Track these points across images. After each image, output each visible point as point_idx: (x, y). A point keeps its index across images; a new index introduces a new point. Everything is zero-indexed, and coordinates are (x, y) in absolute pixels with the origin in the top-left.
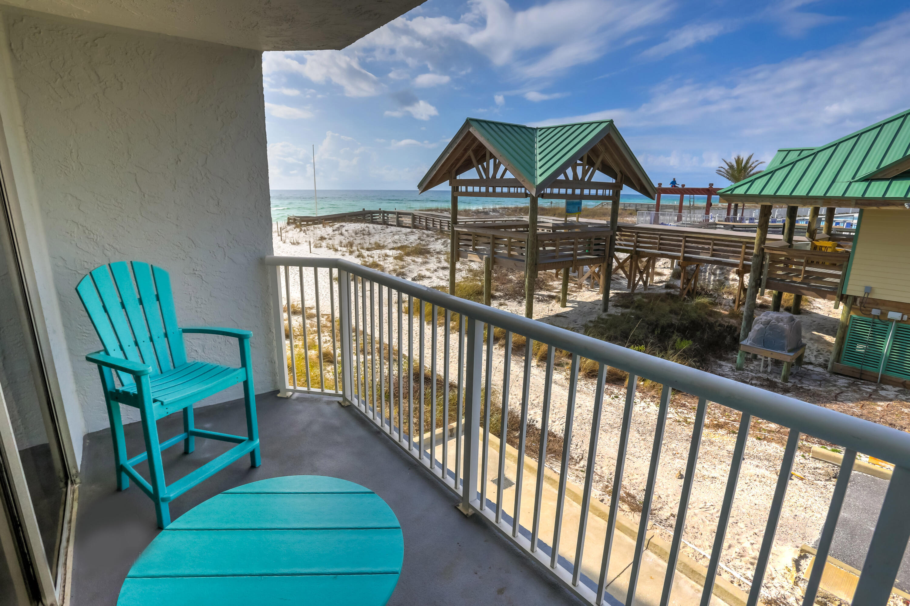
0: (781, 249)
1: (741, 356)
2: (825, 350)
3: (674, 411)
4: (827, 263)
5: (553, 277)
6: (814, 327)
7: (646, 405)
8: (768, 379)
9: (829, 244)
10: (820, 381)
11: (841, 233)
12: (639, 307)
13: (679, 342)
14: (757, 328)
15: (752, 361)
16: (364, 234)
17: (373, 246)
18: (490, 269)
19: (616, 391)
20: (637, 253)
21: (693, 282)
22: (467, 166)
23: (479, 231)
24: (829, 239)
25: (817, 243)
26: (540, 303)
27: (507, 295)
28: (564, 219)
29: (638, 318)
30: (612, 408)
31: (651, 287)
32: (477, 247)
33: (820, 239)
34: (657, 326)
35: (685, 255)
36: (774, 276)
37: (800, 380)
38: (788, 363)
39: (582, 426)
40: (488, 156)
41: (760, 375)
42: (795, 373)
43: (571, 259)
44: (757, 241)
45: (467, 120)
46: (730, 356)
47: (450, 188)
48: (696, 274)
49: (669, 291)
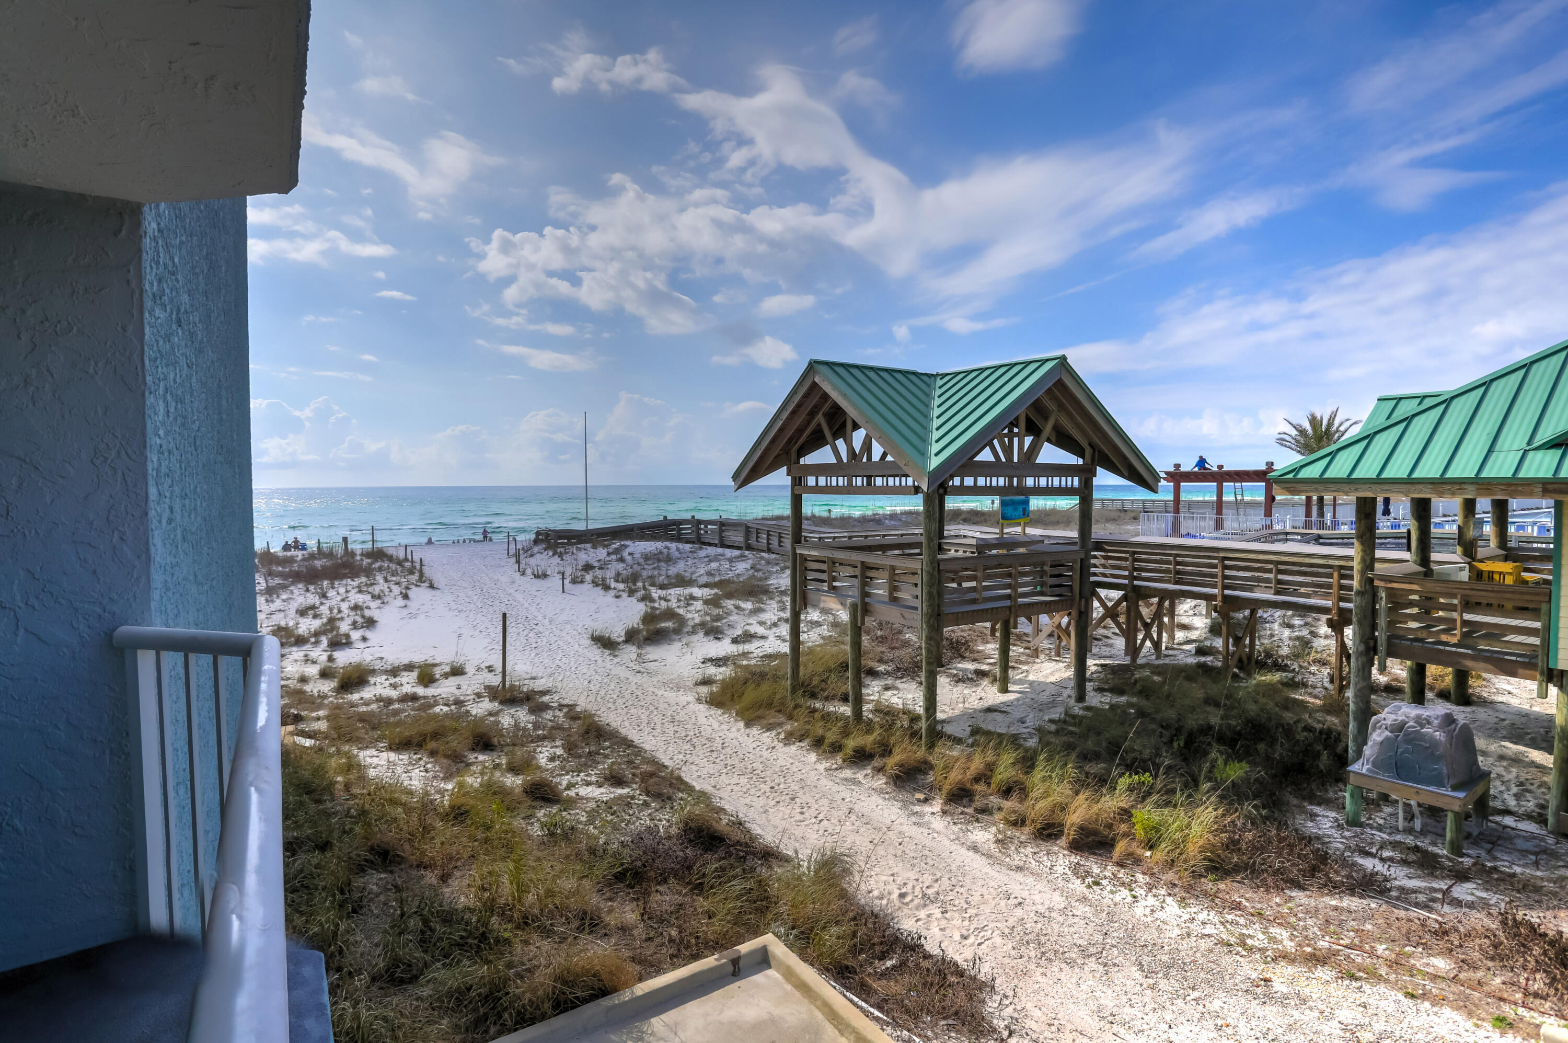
0: (1409, 578)
1: (1352, 796)
2: (1537, 783)
3: (1216, 920)
4: (1509, 606)
5: (986, 635)
6: (1504, 733)
7: (1157, 903)
8: (1417, 849)
9: (1507, 567)
10: (1536, 854)
11: (1529, 545)
12: (1146, 691)
13: (1222, 767)
14: (1379, 739)
15: (1379, 805)
16: (659, 560)
17: (673, 581)
18: (859, 624)
19: (1096, 870)
20: (1136, 589)
21: (1247, 642)
22: (817, 441)
23: (840, 555)
24: (1506, 558)
25: (1482, 566)
26: (960, 684)
27: (899, 669)
28: (998, 531)
29: (1141, 714)
30: (1087, 909)
31: (1171, 652)
32: (835, 584)
33: (1488, 558)
34: (1179, 730)
35: (1227, 592)
36: (1401, 633)
37: (1489, 852)
38: (1456, 814)
39: (1023, 948)
40: (849, 426)
41: (1399, 837)
42: (1475, 833)
43: (1008, 603)
44: (1359, 563)
45: (810, 363)
46: (1331, 795)
47: (788, 481)
48: (1252, 626)
49: (1202, 659)
